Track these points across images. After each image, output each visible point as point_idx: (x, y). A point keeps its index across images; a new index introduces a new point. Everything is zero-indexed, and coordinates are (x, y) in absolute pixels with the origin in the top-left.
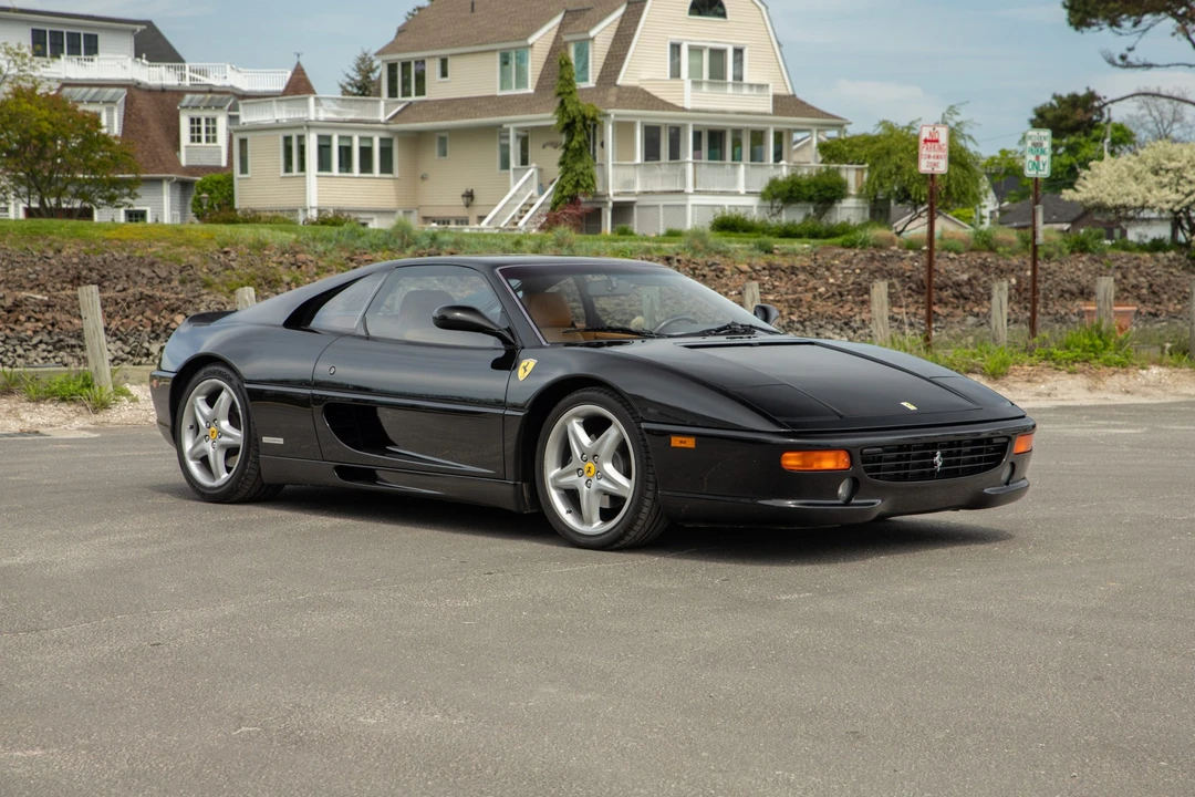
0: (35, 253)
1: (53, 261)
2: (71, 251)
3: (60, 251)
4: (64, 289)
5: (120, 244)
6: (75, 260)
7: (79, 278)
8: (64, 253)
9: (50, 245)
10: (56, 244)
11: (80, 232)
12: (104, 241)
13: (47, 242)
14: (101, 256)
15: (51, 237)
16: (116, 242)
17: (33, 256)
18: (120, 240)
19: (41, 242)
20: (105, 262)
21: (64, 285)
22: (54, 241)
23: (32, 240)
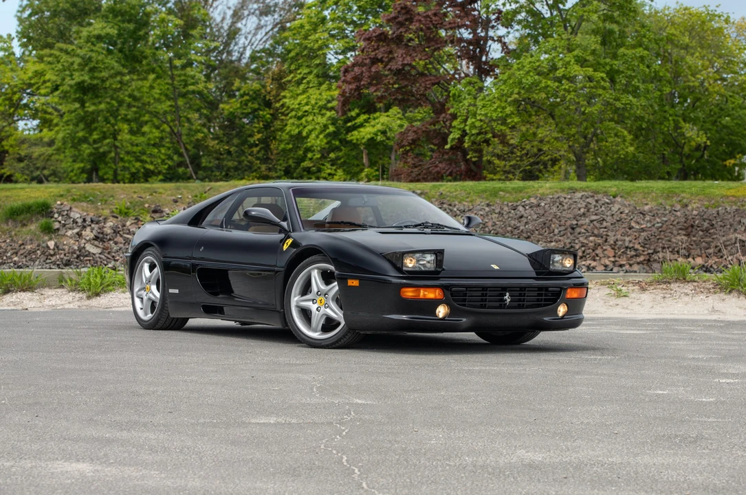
0: (667, 207)
1: (678, 214)
2: (695, 206)
3: (687, 206)
4: (678, 234)
5: (734, 199)
6: (695, 213)
7: (692, 226)
8: (690, 208)
9: (680, 201)
10: (685, 201)
11: (707, 191)
12: (721, 198)
13: (679, 199)
14: (716, 209)
15: (682, 195)
16: (731, 198)
17: (665, 210)
18: (733, 196)
19: (675, 198)
20: (718, 214)
21: (680, 232)
22: (684, 198)
23: (668, 197)
